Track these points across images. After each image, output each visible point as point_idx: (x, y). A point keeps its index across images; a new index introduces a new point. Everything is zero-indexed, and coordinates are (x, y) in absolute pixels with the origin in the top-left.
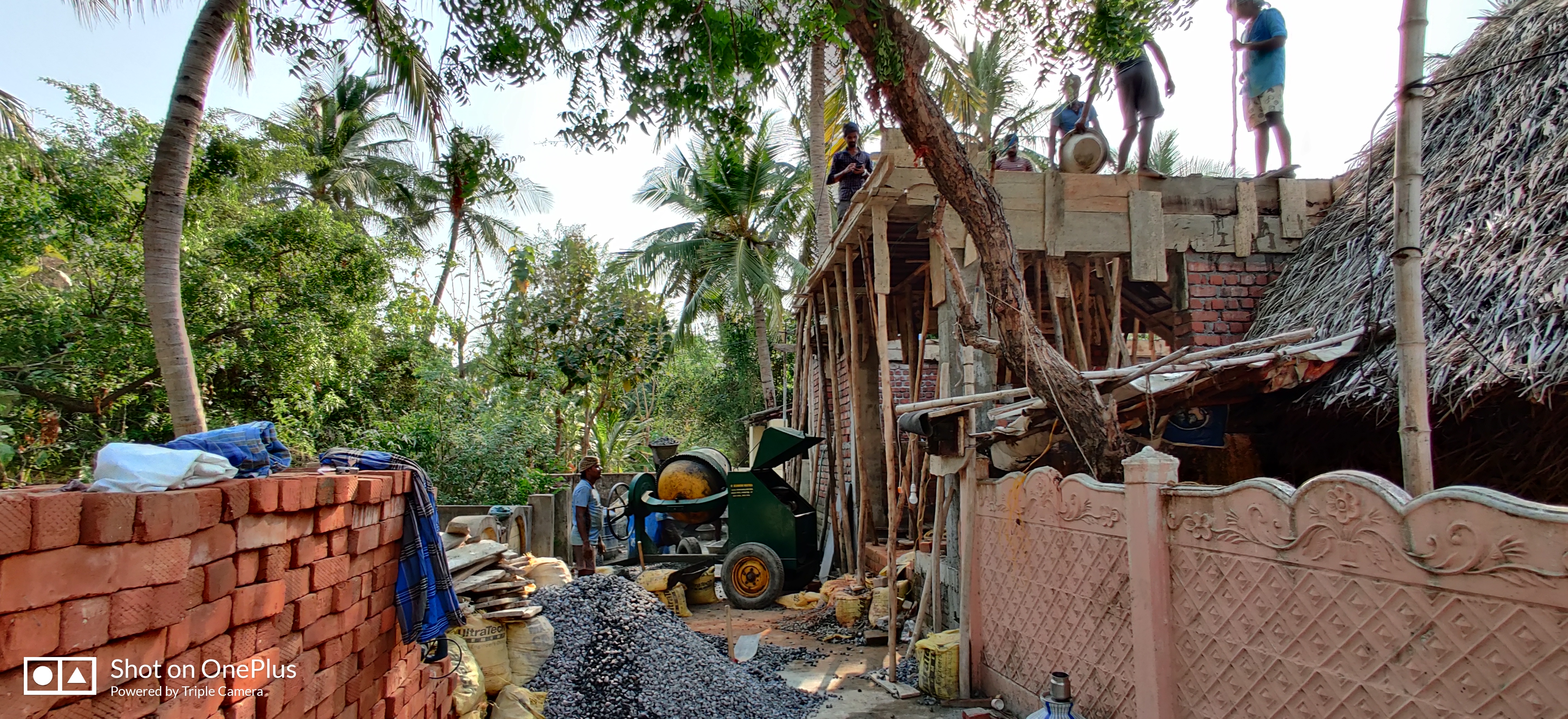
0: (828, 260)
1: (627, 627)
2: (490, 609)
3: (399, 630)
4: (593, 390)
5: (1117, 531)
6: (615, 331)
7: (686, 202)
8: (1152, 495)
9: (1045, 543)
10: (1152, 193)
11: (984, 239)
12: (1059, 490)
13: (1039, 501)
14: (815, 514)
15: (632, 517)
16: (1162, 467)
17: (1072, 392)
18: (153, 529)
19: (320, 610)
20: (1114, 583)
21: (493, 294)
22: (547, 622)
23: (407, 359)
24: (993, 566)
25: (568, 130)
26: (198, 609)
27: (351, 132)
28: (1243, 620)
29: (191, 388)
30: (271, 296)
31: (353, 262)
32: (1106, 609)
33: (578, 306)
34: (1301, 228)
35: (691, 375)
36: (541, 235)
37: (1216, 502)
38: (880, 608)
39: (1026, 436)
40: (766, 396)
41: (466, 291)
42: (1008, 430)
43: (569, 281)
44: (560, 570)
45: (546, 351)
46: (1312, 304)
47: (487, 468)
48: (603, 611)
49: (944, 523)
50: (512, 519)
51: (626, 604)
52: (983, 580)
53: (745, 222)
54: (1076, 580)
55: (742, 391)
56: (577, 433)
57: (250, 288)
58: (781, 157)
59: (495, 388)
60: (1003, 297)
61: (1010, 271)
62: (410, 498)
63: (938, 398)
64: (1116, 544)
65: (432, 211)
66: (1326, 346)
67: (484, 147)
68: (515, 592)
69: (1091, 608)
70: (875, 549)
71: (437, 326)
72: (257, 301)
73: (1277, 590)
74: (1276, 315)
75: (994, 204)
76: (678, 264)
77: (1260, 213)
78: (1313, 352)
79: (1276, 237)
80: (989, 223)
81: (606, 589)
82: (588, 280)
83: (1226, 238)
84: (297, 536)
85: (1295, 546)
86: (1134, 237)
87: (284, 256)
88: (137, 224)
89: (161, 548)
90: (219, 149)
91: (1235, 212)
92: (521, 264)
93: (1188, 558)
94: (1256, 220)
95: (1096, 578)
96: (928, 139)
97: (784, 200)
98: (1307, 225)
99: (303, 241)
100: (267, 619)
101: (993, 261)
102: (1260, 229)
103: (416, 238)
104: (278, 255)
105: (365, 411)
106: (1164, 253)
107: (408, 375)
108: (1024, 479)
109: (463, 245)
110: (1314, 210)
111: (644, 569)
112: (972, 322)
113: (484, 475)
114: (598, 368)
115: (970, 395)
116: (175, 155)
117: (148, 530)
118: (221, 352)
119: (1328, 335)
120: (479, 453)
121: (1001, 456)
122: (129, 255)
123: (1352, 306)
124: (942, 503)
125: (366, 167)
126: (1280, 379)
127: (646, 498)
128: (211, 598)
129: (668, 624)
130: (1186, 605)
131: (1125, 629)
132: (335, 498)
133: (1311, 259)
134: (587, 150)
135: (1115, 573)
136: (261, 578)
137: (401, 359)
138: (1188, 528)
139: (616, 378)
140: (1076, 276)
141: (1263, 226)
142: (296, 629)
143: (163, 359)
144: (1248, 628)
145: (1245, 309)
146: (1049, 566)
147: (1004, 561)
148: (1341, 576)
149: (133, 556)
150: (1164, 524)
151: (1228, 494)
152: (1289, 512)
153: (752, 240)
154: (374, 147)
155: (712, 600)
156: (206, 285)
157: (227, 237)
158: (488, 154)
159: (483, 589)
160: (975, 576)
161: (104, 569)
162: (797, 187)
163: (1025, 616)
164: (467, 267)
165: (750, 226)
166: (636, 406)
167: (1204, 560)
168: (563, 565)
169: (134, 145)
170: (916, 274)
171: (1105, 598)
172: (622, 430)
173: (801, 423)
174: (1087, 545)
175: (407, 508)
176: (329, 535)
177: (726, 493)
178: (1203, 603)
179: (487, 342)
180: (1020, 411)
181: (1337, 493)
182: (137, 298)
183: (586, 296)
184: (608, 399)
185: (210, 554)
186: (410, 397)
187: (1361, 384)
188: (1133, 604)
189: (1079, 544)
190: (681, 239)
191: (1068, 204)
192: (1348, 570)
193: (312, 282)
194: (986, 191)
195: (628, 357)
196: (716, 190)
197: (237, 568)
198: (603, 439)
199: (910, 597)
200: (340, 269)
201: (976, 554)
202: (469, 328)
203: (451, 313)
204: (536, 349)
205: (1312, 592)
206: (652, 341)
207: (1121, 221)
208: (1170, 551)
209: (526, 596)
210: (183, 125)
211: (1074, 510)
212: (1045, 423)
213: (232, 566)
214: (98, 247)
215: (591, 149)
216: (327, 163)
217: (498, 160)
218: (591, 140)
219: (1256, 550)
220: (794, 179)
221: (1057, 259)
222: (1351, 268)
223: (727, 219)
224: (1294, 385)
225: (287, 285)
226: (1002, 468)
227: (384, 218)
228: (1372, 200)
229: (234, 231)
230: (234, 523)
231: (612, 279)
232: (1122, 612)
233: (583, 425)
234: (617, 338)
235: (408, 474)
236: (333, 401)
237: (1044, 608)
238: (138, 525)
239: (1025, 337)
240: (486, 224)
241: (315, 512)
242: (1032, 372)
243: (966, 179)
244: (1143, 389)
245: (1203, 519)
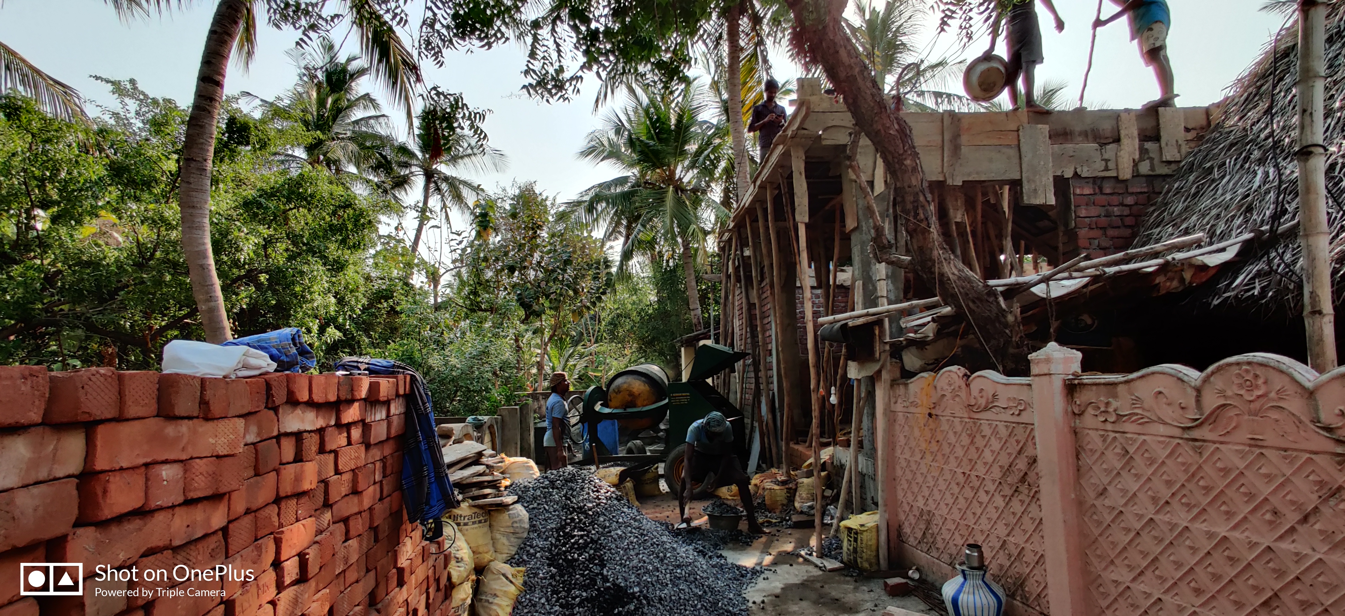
0: (751, 198)
1: (591, 513)
2: (474, 498)
3: (405, 512)
4: (547, 321)
5: (1024, 418)
6: (564, 270)
7: (623, 157)
8: (1058, 384)
9: (955, 433)
10: (1040, 126)
11: (897, 166)
12: (968, 385)
13: (949, 395)
14: (742, 419)
15: (586, 425)
16: (1067, 360)
17: (978, 298)
18: (216, 409)
19: (344, 490)
20: (1022, 465)
21: (461, 242)
22: (523, 509)
23: (391, 298)
24: (907, 456)
25: (530, 85)
26: (252, 480)
27: (338, 112)
28: (1149, 493)
29: (222, 321)
30: (281, 246)
31: (346, 215)
32: (1014, 488)
33: (532, 250)
34: (1179, 152)
35: (630, 306)
36: (499, 191)
37: (1121, 388)
38: (804, 495)
39: (933, 341)
40: (695, 321)
41: (438, 240)
42: (918, 336)
43: (524, 229)
44: (530, 468)
45: (506, 289)
46: (1194, 218)
47: (462, 386)
48: (570, 499)
49: (860, 421)
50: (485, 427)
51: (588, 493)
52: (898, 467)
53: (673, 173)
54: (985, 464)
55: (673, 318)
56: (534, 359)
57: (264, 239)
58: (703, 116)
59: (463, 323)
60: (915, 217)
61: (921, 194)
62: (410, 399)
63: (853, 310)
64: (1023, 430)
65: (407, 175)
66: (1210, 253)
67: (457, 103)
68: (494, 485)
69: (1000, 487)
70: (796, 447)
71: (415, 270)
72: (270, 251)
73: (1183, 464)
74: (1159, 229)
75: (906, 135)
76: (617, 211)
77: (1140, 140)
78: (1200, 258)
79: (1156, 161)
80: (901, 152)
81: (571, 481)
82: (540, 227)
83: (1109, 164)
84: (324, 426)
85: (1202, 424)
86: (1024, 166)
87: (290, 213)
88: (172, 190)
89: (222, 426)
90: (235, 124)
91: (1117, 140)
92: (484, 215)
93: (1093, 439)
94: (1137, 146)
95: (1004, 460)
96: (848, 77)
97: (706, 153)
98: (1185, 149)
99: (306, 200)
100: (304, 493)
101: (906, 185)
102: (1141, 154)
103: (395, 197)
104: (285, 212)
105: (359, 342)
106: (1051, 179)
107: (393, 312)
108: (935, 377)
109: (434, 202)
110: (1191, 135)
111: (598, 468)
112: (885, 242)
113: (459, 394)
114: (550, 302)
115: (884, 306)
116: (202, 127)
117: (212, 408)
118: (243, 295)
119: (1211, 244)
120: (454, 374)
121: (911, 360)
122: (168, 214)
123: (1233, 217)
124: (858, 403)
125: (350, 139)
126: (1168, 284)
127: (598, 407)
128: (262, 471)
129: (625, 510)
130: (1093, 481)
131: (1033, 505)
132: (353, 395)
133: (1191, 178)
134: (548, 101)
135: (1023, 456)
136: (299, 458)
137: (386, 298)
138: (1093, 412)
139: (566, 311)
140: (970, 205)
141: (1143, 152)
142: (327, 505)
143: (199, 297)
144: (1154, 500)
145: (1126, 227)
146: (960, 452)
147: (917, 450)
148: (1248, 448)
149: (200, 430)
150: (1070, 409)
151: (1132, 380)
152: (1195, 394)
153: (679, 188)
154: (357, 122)
155: (657, 493)
156: (230, 238)
157: (244, 198)
158: (462, 108)
159: (468, 481)
160: (891, 462)
161: (178, 439)
162: (717, 141)
163: (937, 496)
164: (438, 219)
165: (677, 177)
166: (582, 334)
167: (1109, 440)
168: (532, 463)
169: (167, 123)
170: (827, 208)
171: (1013, 479)
172: (571, 356)
173: (729, 341)
174: (995, 432)
175: (407, 407)
176: (348, 426)
177: (667, 401)
178: (1109, 479)
179: (456, 283)
180: (929, 319)
181: (1244, 374)
182: (175, 251)
183: (539, 241)
184: (560, 327)
185: (258, 434)
186: (394, 330)
187: (1246, 285)
188: (1042, 482)
189: (987, 431)
190: (619, 190)
191: (964, 139)
192: (1255, 443)
193: (314, 236)
194: (898, 123)
195: (576, 292)
196: (647, 145)
197: (280, 447)
198: (556, 362)
199: (829, 486)
200: (335, 222)
201: (891, 444)
202: (442, 271)
203: (426, 259)
204: (498, 288)
205: (1219, 465)
206: (596, 278)
207: (1013, 152)
208: (1075, 433)
209: (502, 489)
210: (208, 102)
211: (982, 402)
212: (952, 329)
213: (276, 446)
214: (143, 208)
215: (551, 100)
216: (321, 137)
217: (470, 113)
218: (549, 91)
219: (1162, 429)
220: (714, 135)
221: (955, 188)
222: (1231, 184)
223: (658, 171)
224: (1180, 289)
225: (294, 238)
226: (912, 370)
227: (368, 181)
228: (1250, 122)
229: (250, 193)
230: (276, 410)
231: (560, 227)
232: (1030, 490)
233: (539, 351)
234: (566, 276)
235: (408, 378)
236: (333, 334)
237: (956, 490)
238: (204, 403)
239: (935, 253)
240: (453, 183)
241: (337, 406)
242: (942, 283)
243: (881, 112)
244: (1045, 296)
245: (1108, 404)
